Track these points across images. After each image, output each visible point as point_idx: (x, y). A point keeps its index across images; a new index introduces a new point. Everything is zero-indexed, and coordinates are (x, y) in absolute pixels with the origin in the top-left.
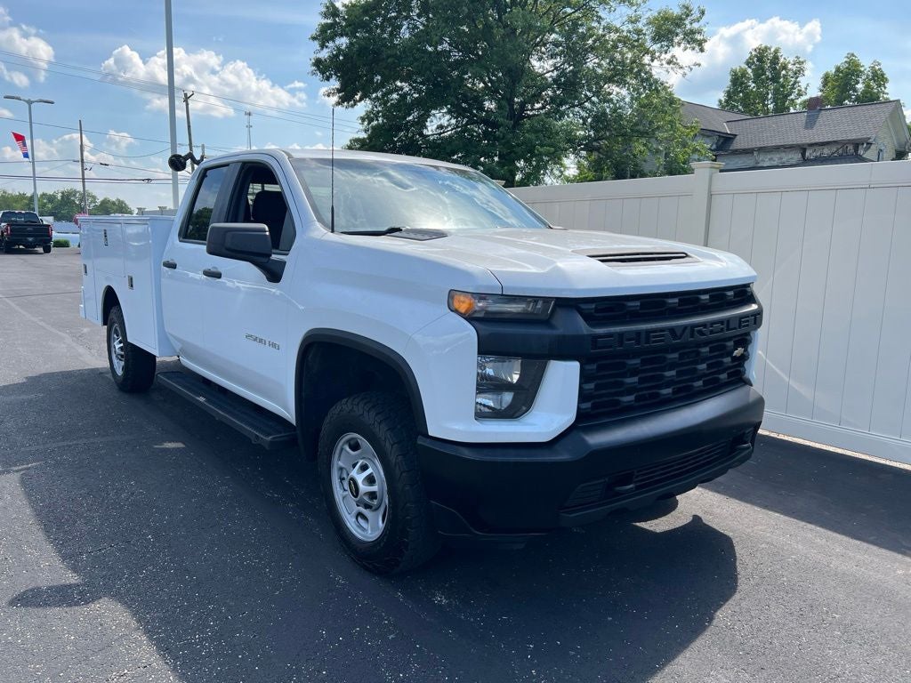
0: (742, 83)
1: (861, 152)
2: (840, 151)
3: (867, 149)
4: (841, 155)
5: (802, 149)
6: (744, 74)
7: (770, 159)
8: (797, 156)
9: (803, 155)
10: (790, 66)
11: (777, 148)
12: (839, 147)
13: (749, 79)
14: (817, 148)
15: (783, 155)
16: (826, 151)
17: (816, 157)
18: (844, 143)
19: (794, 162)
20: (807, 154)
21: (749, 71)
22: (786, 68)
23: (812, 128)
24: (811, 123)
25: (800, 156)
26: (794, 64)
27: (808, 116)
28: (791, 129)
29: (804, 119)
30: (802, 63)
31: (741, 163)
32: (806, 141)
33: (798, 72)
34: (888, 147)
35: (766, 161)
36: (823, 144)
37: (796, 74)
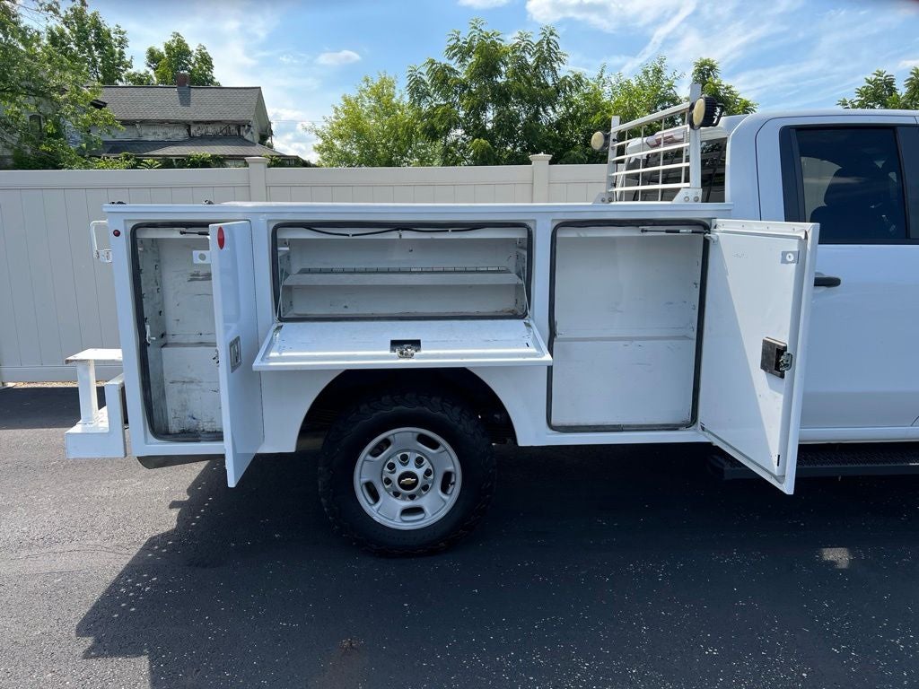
0: (63, 44)
1: (243, 133)
2: (225, 131)
3: (247, 131)
4: (225, 135)
5: (187, 125)
6: (62, 34)
7: (155, 133)
8: (181, 134)
9: (189, 131)
10: (112, 35)
11: (162, 123)
12: (223, 127)
13: (70, 41)
14: (201, 126)
15: (167, 130)
16: (211, 130)
17: (202, 135)
18: (228, 124)
19: (180, 138)
20: (192, 131)
21: (67, 31)
22: (109, 36)
23: (189, 105)
24: (185, 100)
25: (186, 132)
26: (116, 33)
27: (179, 93)
28: (166, 103)
29: (177, 94)
30: (124, 33)
31: (123, 134)
32: (189, 118)
33: (122, 43)
34: (255, 130)
35: (150, 135)
36: (208, 123)
37: (120, 43)
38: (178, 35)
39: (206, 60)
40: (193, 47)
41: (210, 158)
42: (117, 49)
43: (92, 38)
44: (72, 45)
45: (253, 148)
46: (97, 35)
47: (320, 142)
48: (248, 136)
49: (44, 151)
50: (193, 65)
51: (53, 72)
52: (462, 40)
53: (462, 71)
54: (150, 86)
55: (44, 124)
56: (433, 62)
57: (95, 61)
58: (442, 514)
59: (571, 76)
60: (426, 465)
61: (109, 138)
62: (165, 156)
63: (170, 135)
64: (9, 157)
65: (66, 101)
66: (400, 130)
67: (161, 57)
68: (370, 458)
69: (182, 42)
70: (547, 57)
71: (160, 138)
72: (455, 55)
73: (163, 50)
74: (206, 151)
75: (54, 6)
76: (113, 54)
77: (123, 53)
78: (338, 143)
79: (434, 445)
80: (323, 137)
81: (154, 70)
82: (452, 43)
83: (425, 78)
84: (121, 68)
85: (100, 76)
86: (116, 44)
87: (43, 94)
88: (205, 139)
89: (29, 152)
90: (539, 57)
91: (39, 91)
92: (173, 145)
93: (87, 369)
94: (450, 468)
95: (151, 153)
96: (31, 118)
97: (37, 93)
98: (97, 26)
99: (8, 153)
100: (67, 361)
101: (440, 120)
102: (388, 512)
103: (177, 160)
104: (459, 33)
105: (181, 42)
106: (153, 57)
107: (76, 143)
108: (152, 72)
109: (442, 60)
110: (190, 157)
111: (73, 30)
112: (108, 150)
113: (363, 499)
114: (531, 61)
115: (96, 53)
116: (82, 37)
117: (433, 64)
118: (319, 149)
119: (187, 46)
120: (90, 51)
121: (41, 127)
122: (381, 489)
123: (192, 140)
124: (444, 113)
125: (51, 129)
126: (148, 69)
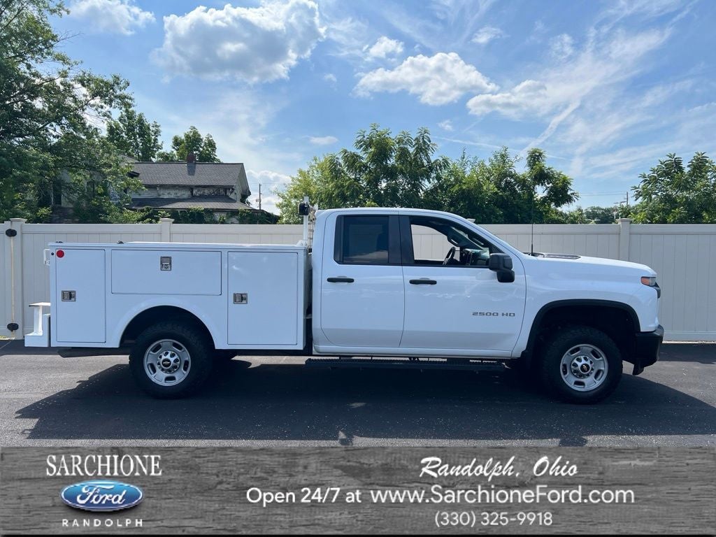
0: (117, 134)
1: (228, 194)
2: (216, 192)
3: (232, 192)
4: (216, 195)
5: (191, 188)
6: (118, 127)
7: (169, 194)
8: (186, 194)
9: (192, 192)
10: (151, 128)
11: (174, 187)
12: (215, 189)
13: (122, 132)
14: (200, 189)
15: (177, 191)
16: (207, 192)
17: (200, 195)
18: (218, 188)
19: (185, 197)
20: (194, 192)
21: (121, 125)
22: (149, 128)
23: (193, 175)
24: (191, 172)
25: (189, 193)
26: (153, 127)
27: (188, 167)
28: (179, 174)
29: (186, 168)
30: (158, 126)
31: (147, 194)
32: (192, 183)
33: (157, 133)
34: (238, 191)
35: (166, 195)
36: (205, 187)
37: (155, 133)
38: (194, 128)
39: (211, 145)
40: (203, 136)
41: (203, 211)
42: (153, 137)
43: (137, 130)
44: (124, 134)
45: (234, 204)
46: (141, 128)
47: (281, 200)
48: (232, 196)
49: (95, 205)
50: (203, 148)
51: (103, 155)
52: (366, 137)
53: (365, 157)
54: (172, 161)
55: (96, 188)
56: (345, 152)
57: (137, 145)
58: (183, 379)
59: (441, 159)
60: (176, 357)
61: (138, 197)
62: (173, 209)
63: (178, 195)
64: (71, 208)
65: (109, 173)
66: (323, 196)
67: (182, 142)
68: (151, 352)
69: (197, 133)
70: (423, 148)
71: (172, 196)
72: (361, 146)
73: (183, 138)
74: (201, 206)
75: (108, 113)
76: (150, 141)
77: (157, 139)
78: (293, 201)
79: (180, 348)
80: (283, 197)
81: (177, 150)
82: (359, 139)
83: (341, 161)
84: (155, 149)
85: (140, 154)
86: (153, 134)
87: (94, 169)
88: (203, 198)
89: (84, 205)
90: (417, 148)
91: (93, 167)
92: (181, 201)
93: (38, 310)
94: (187, 359)
95: (164, 207)
96: (88, 183)
97: (91, 168)
98: (141, 121)
99: (71, 206)
100: (30, 306)
101: (347, 189)
102: (159, 377)
103: (181, 212)
104: (364, 132)
105: (195, 133)
106: (177, 142)
107: (116, 199)
108: (175, 152)
109: (353, 149)
110: (190, 209)
111: (125, 125)
112: (136, 204)
113: (148, 371)
114: (412, 150)
115: (139, 140)
116: (130, 129)
117: (345, 153)
118: (280, 206)
119: (199, 135)
120: (135, 139)
121: (94, 188)
122: (157, 367)
123: (193, 198)
124: (350, 184)
125: (101, 190)
126: (173, 150)
